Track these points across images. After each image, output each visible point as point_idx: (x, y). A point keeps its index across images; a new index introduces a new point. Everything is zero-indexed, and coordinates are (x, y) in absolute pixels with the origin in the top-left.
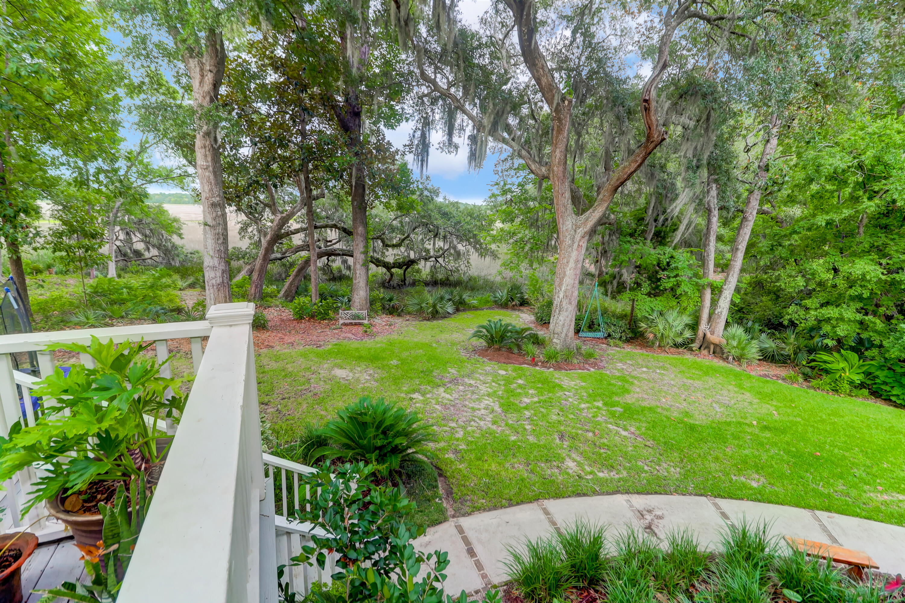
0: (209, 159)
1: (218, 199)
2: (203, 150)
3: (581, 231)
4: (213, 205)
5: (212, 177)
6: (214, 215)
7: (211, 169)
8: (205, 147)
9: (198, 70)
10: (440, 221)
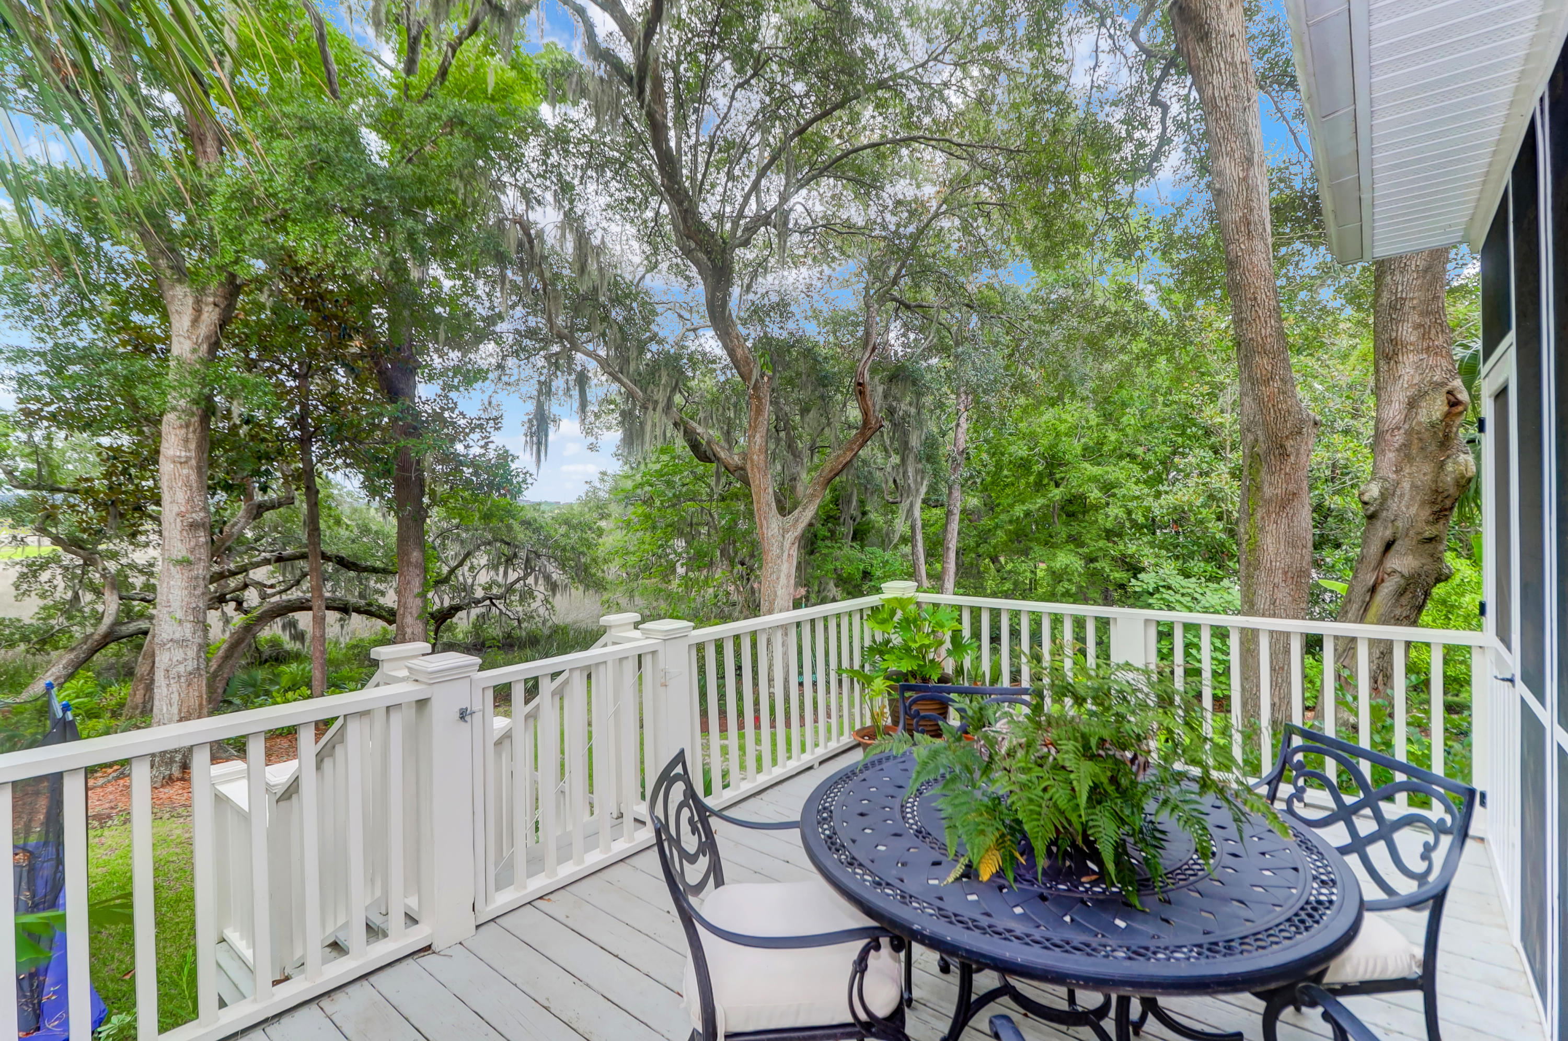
0: (193, 446)
1: (202, 514)
2: (183, 431)
3: (791, 536)
4: (194, 526)
5: (193, 477)
6: (193, 543)
7: (193, 462)
8: (187, 426)
9: (190, 301)
10: (521, 534)
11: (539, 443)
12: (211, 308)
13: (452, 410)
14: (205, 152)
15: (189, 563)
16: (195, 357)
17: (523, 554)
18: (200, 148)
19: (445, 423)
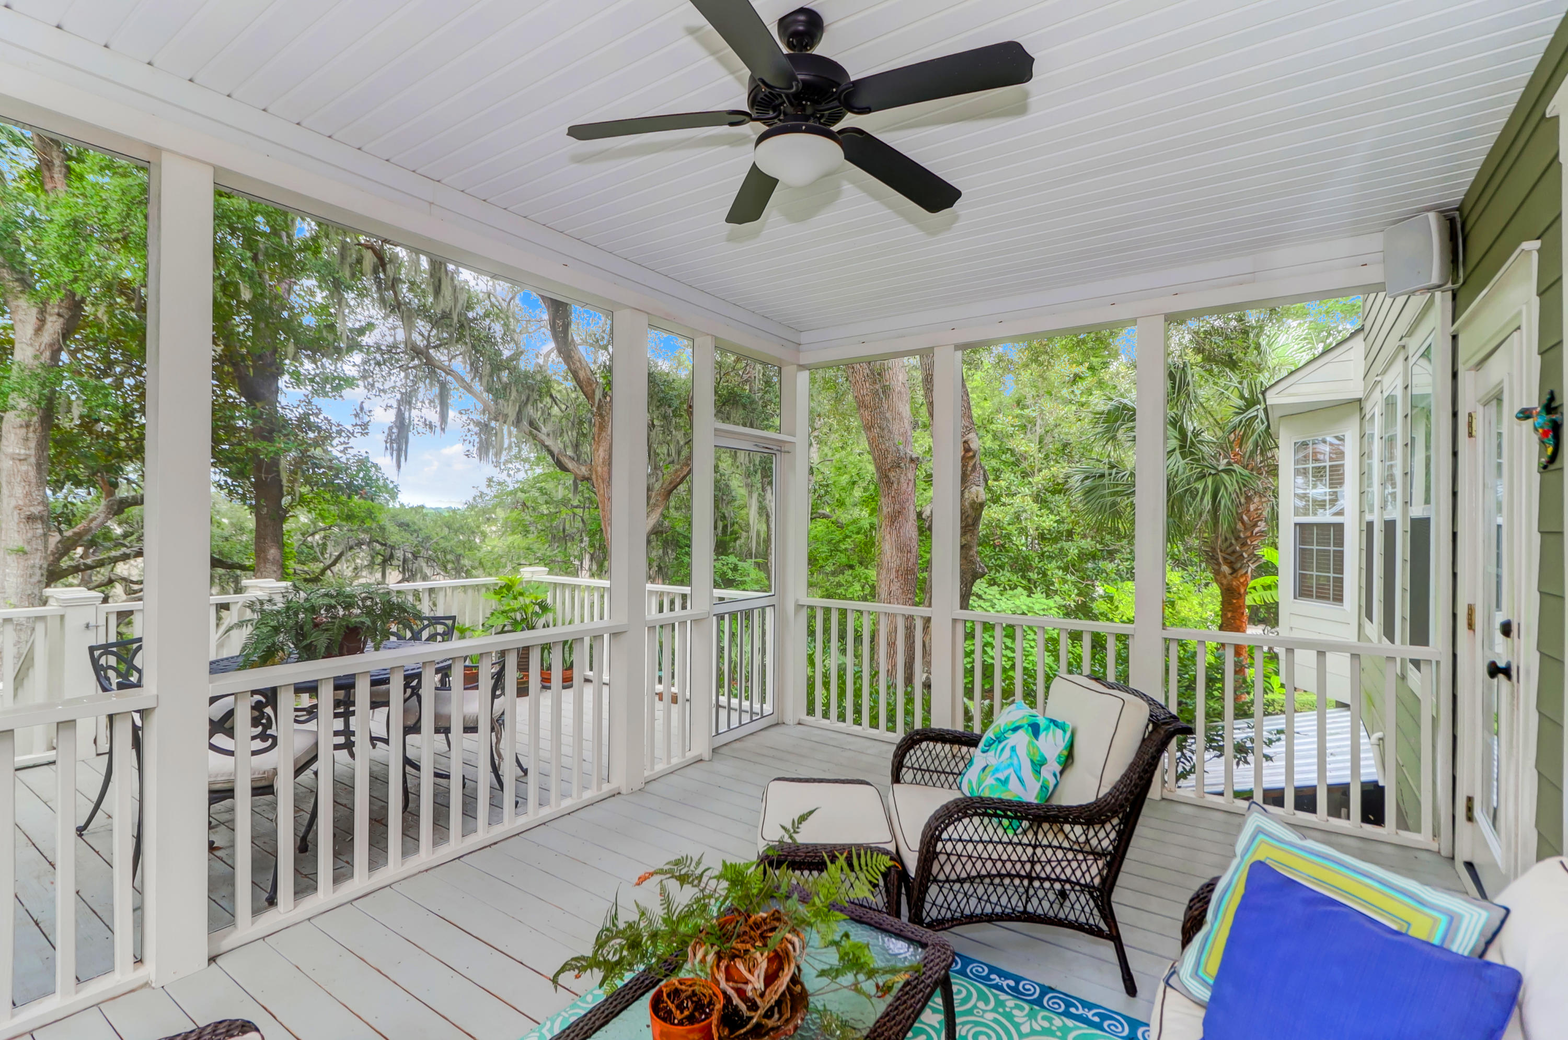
0: (33, 444)
1: (40, 508)
2: (24, 430)
4: (30, 518)
5: (32, 473)
6: (30, 535)
7: (33, 460)
8: (28, 426)
9: (34, 311)
10: (395, 536)
11: (399, 450)
12: (55, 318)
13: (317, 415)
14: (52, 177)
15: (25, 553)
16: (36, 363)
17: (399, 554)
18: (47, 174)
19: (311, 427)
